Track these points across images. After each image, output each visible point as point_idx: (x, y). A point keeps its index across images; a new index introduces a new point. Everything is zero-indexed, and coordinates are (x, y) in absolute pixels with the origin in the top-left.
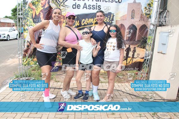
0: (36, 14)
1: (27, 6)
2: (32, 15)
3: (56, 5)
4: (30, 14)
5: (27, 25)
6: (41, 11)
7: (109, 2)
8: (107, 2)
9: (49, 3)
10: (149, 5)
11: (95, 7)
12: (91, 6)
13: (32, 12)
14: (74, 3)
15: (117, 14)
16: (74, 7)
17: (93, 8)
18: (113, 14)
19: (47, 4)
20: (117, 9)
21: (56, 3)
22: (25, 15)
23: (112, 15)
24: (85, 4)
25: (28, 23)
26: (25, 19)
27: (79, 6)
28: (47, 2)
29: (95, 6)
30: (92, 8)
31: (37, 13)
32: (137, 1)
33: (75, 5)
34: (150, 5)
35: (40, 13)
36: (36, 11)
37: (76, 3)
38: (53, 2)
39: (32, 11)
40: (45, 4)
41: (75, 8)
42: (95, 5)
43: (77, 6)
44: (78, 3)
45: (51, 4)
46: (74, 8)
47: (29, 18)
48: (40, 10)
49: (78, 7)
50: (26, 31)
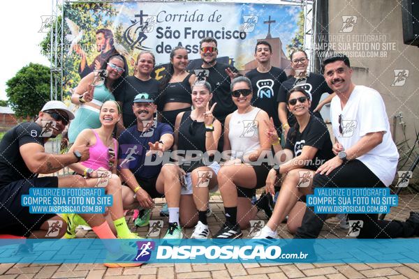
0: (86, 64)
1: (70, 50)
2: (80, 67)
3: (125, 46)
4: (75, 64)
5: (70, 85)
6: (97, 58)
7: (223, 38)
8: (219, 38)
9: (112, 43)
10: (296, 40)
11: (198, 48)
12: (190, 46)
13: (79, 61)
14: (159, 42)
15: (239, 59)
16: (160, 49)
17: (195, 51)
18: (232, 59)
19: (108, 45)
20: (239, 50)
21: (126, 43)
22: (66, 66)
23: (230, 61)
24: (180, 44)
25: (72, 81)
26: (67, 74)
27: (168, 47)
28: (108, 41)
29: (197, 46)
30: (192, 50)
31: (90, 64)
32: (273, 36)
33: (162, 47)
34: (298, 40)
35: (94, 63)
36: (87, 58)
37: (162, 43)
38: (119, 41)
39: (79, 59)
40: (105, 46)
41: (162, 52)
42: (199, 45)
43: (166, 49)
44: (166, 42)
45: (115, 44)
46: (159, 52)
47: (73, 73)
48: (95, 56)
49: (168, 51)
50: (68, 97)
